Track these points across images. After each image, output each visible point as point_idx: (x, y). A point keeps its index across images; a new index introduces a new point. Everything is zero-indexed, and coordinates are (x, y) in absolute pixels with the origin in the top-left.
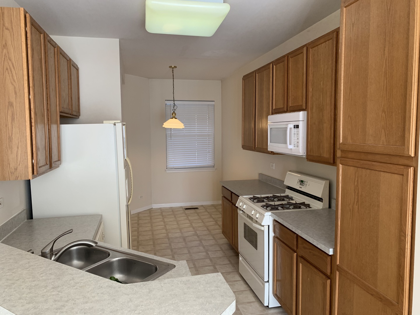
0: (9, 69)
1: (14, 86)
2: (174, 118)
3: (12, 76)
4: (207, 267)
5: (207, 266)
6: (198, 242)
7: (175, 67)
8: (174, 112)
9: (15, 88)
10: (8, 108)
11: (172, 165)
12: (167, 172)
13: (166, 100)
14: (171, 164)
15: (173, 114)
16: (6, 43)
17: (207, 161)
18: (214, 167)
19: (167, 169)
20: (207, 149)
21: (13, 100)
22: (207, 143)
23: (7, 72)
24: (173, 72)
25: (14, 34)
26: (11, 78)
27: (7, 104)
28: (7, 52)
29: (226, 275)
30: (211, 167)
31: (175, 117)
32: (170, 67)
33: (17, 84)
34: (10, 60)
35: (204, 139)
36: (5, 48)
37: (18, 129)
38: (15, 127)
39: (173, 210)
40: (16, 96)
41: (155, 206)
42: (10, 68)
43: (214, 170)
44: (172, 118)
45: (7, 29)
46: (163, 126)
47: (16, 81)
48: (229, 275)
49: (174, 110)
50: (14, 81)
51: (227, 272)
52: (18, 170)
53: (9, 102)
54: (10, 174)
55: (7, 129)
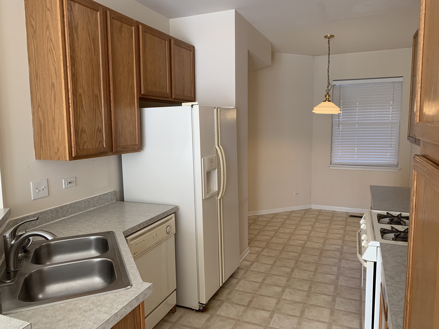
0: (51, 51)
1: (55, 67)
2: (327, 101)
3: (53, 57)
4: (324, 296)
5: (324, 294)
6: (335, 261)
7: (332, 36)
8: (328, 93)
9: (55, 69)
10: (52, 89)
11: (338, 160)
12: (331, 168)
13: (333, 81)
14: (336, 160)
15: (326, 96)
16: (48, 25)
17: (387, 158)
18: (397, 166)
19: (331, 164)
20: (388, 142)
21: (54, 81)
22: (388, 133)
23: (50, 53)
24: (329, 44)
25: (53, 14)
26: (52, 59)
27: (51, 85)
28: (49, 34)
29: (343, 314)
30: (393, 166)
31: (329, 100)
32: (326, 37)
33: (57, 64)
34: (51, 41)
35: (385, 128)
36: (48, 29)
37: (59, 109)
38: (56, 109)
39: (333, 215)
40: (56, 77)
41: (315, 207)
42: (52, 49)
43: (398, 171)
44: (325, 101)
45: (48, 10)
46: (313, 111)
47: (56, 62)
48: (346, 317)
49: (327, 91)
50: (55, 62)
51: (347, 311)
52: (60, 150)
53: (52, 83)
54: (55, 154)
55: (51, 109)
